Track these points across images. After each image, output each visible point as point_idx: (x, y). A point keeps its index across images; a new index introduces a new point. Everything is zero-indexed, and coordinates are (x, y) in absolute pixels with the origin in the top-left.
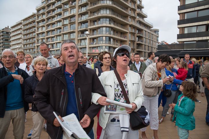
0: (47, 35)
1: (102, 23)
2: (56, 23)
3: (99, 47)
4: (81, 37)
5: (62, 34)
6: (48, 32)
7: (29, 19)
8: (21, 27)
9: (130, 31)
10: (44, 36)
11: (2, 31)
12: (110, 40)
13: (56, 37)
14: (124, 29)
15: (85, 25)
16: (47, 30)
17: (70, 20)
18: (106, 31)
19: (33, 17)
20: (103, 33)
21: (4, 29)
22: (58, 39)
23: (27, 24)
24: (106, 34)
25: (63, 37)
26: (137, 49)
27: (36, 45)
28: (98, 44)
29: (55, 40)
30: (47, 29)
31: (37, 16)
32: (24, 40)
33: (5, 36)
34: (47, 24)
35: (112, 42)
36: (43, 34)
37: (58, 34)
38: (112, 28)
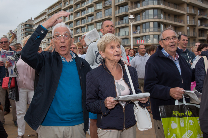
0: (76, 25)
1: (148, 4)
2: (87, 9)
3: (144, 37)
4: (119, 24)
5: (94, 22)
6: (76, 21)
7: (54, 7)
8: (45, 17)
9: (188, 13)
10: (72, 26)
11: (25, 24)
12: (159, 26)
13: (87, 26)
14: (178, 9)
15: (125, 8)
16: (75, 19)
17: (105, 4)
18: (153, 14)
19: (59, 4)
20: (150, 18)
21: (27, 21)
23: (52, 13)
24: (154, 18)
25: (95, 26)
26: (199, 36)
28: (143, 32)
29: (85, 30)
30: (75, 17)
31: (63, 3)
33: (28, 30)
34: (75, 11)
35: (162, 29)
36: (71, 24)
37: (90, 22)
38: (162, 10)
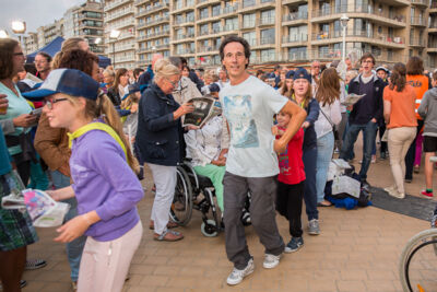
0: (201, 18)
3: (336, 46)
4: (289, 19)
5: (240, 13)
6: (201, 9)
9: (414, 2)
10: (192, 19)
11: (83, 9)
12: (364, 27)
13: (223, 20)
16: (199, 5)
18: (355, 4)
20: (348, 11)
21: (85, 5)
22: (231, 27)
24: (355, 12)
25: (241, 20)
26: (429, 47)
27: (171, 42)
28: (335, 37)
29: (221, 29)
32: (139, 31)
33: (89, 22)
35: (369, 32)
36: (189, 15)
37: (231, 14)
